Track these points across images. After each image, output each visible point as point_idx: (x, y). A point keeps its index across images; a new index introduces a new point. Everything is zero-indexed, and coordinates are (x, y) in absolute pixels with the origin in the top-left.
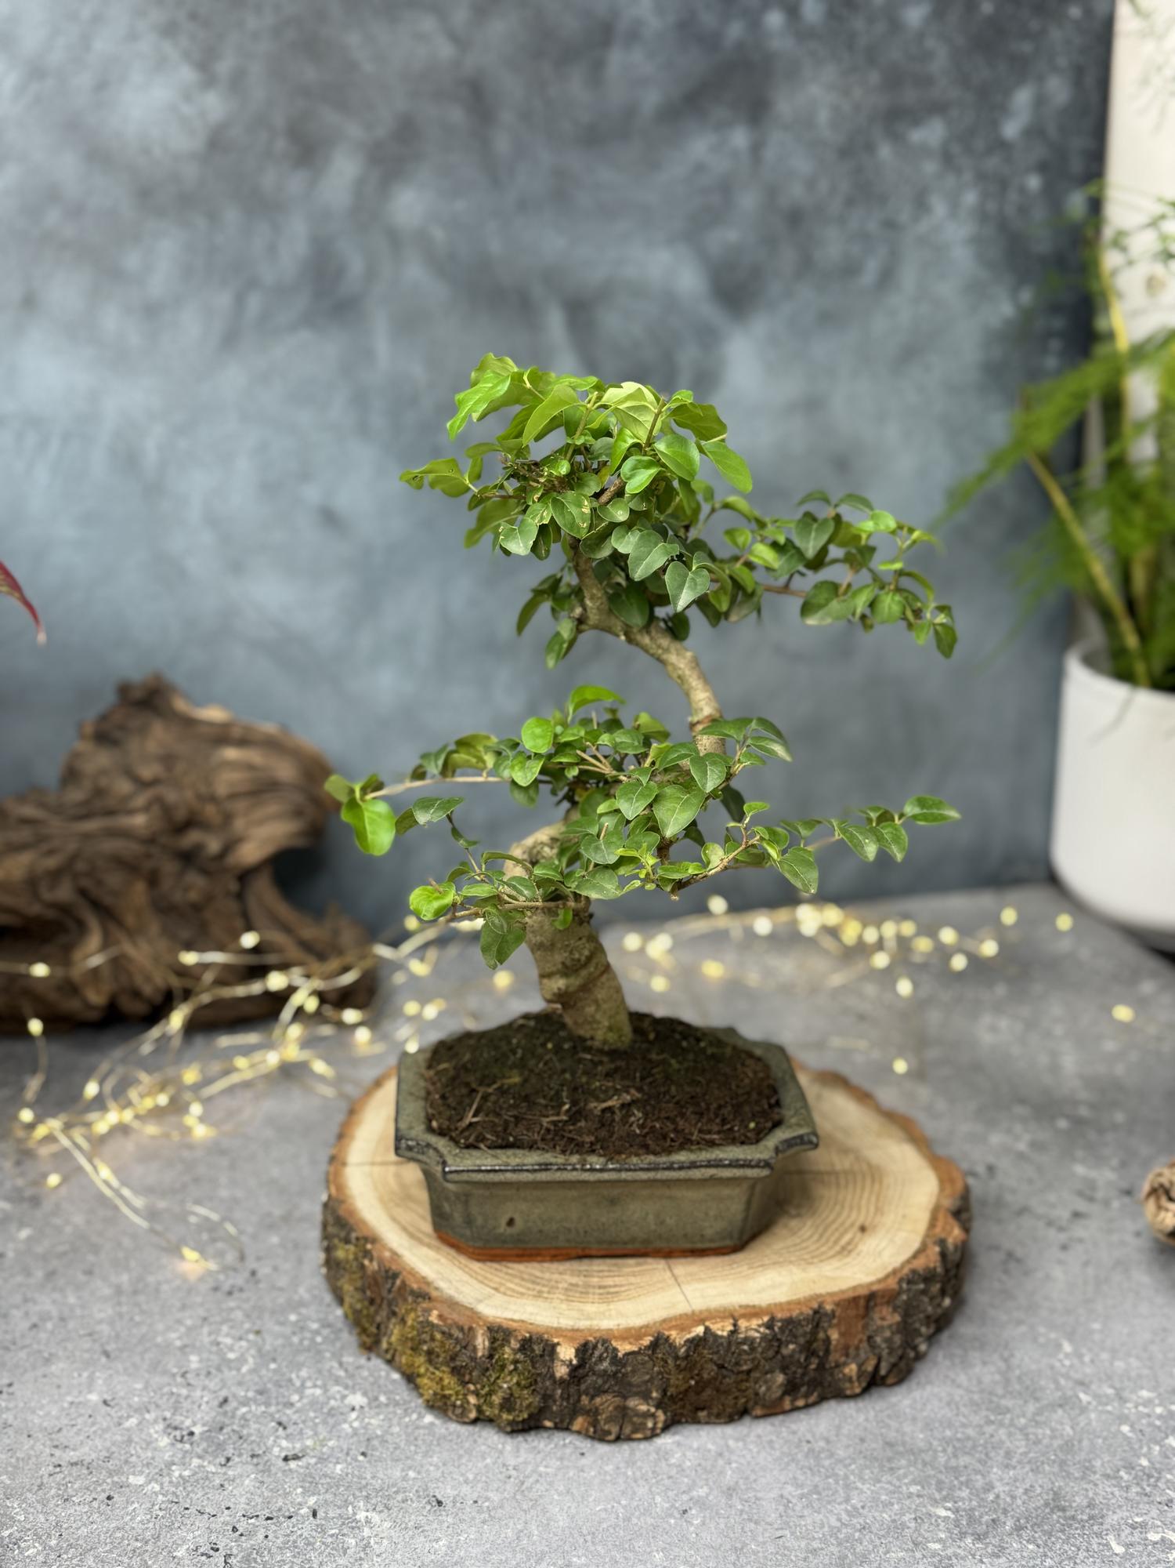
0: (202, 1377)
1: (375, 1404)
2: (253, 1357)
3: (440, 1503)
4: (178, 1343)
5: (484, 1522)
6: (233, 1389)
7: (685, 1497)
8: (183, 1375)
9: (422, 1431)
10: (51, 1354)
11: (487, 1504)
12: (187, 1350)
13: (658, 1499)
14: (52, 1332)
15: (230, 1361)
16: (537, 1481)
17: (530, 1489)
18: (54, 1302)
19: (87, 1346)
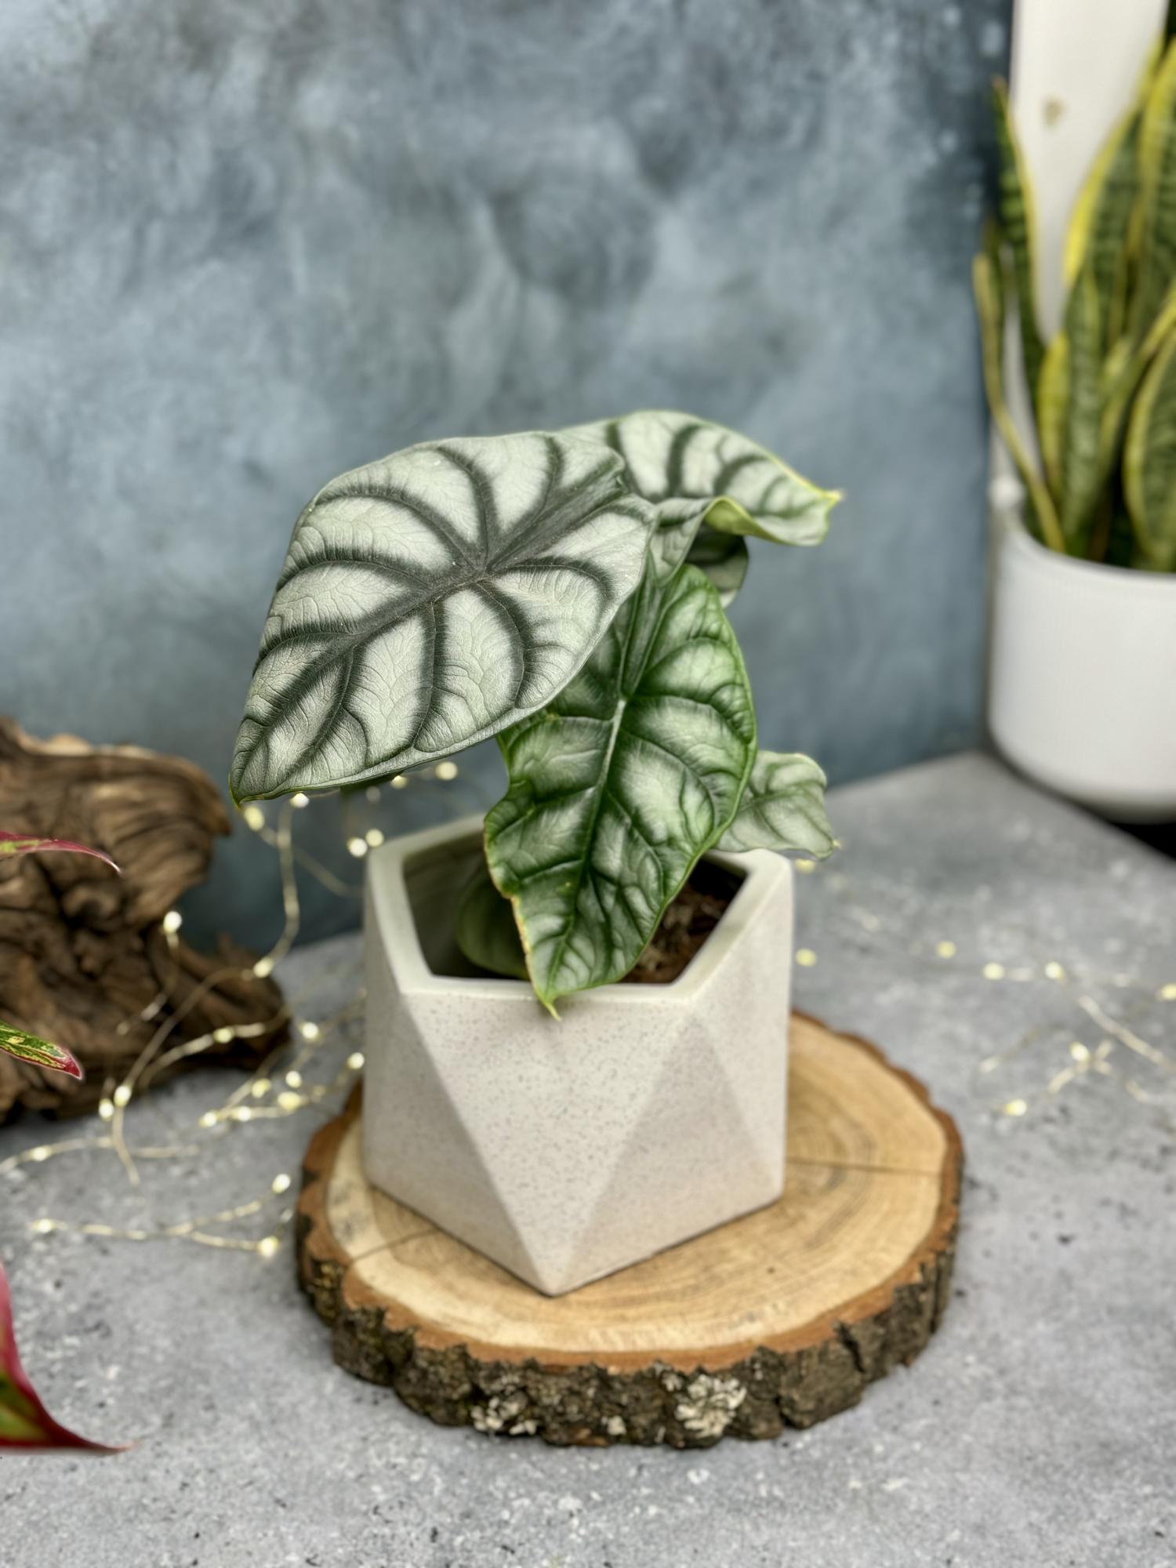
0: (397, 1509)
1: (591, 1504)
2: (439, 1474)
4: (351, 1474)
6: (436, 1516)
8: (376, 1510)
9: (652, 1527)
10: (220, 1516)
12: (364, 1480)
14: (207, 1488)
15: (417, 1484)
18: (190, 1450)
19: (255, 1497)
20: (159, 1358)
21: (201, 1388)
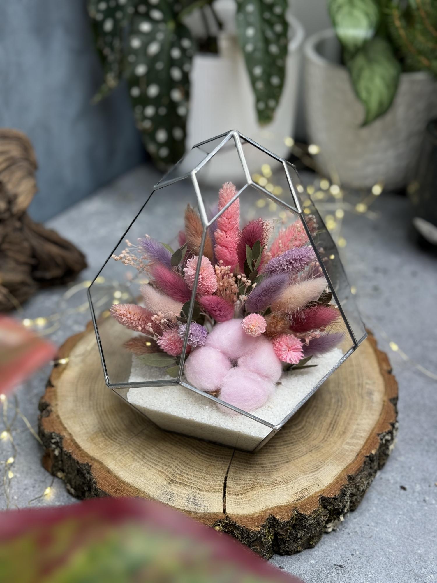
3: (340, 566)
5: (368, 562)
7: (416, 494)
11: (357, 553)
13: (410, 502)
16: (360, 527)
17: (362, 533)
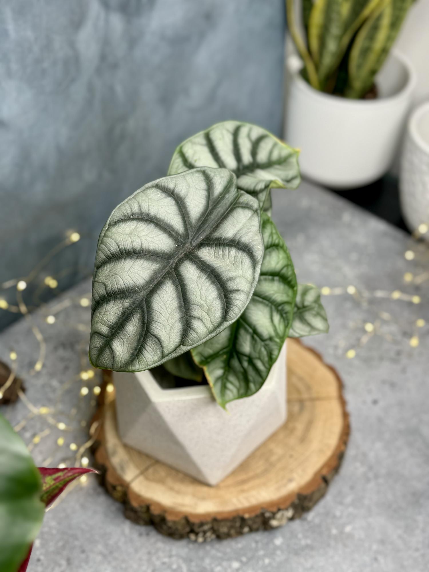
20: (54, 532)
21: (77, 543)
